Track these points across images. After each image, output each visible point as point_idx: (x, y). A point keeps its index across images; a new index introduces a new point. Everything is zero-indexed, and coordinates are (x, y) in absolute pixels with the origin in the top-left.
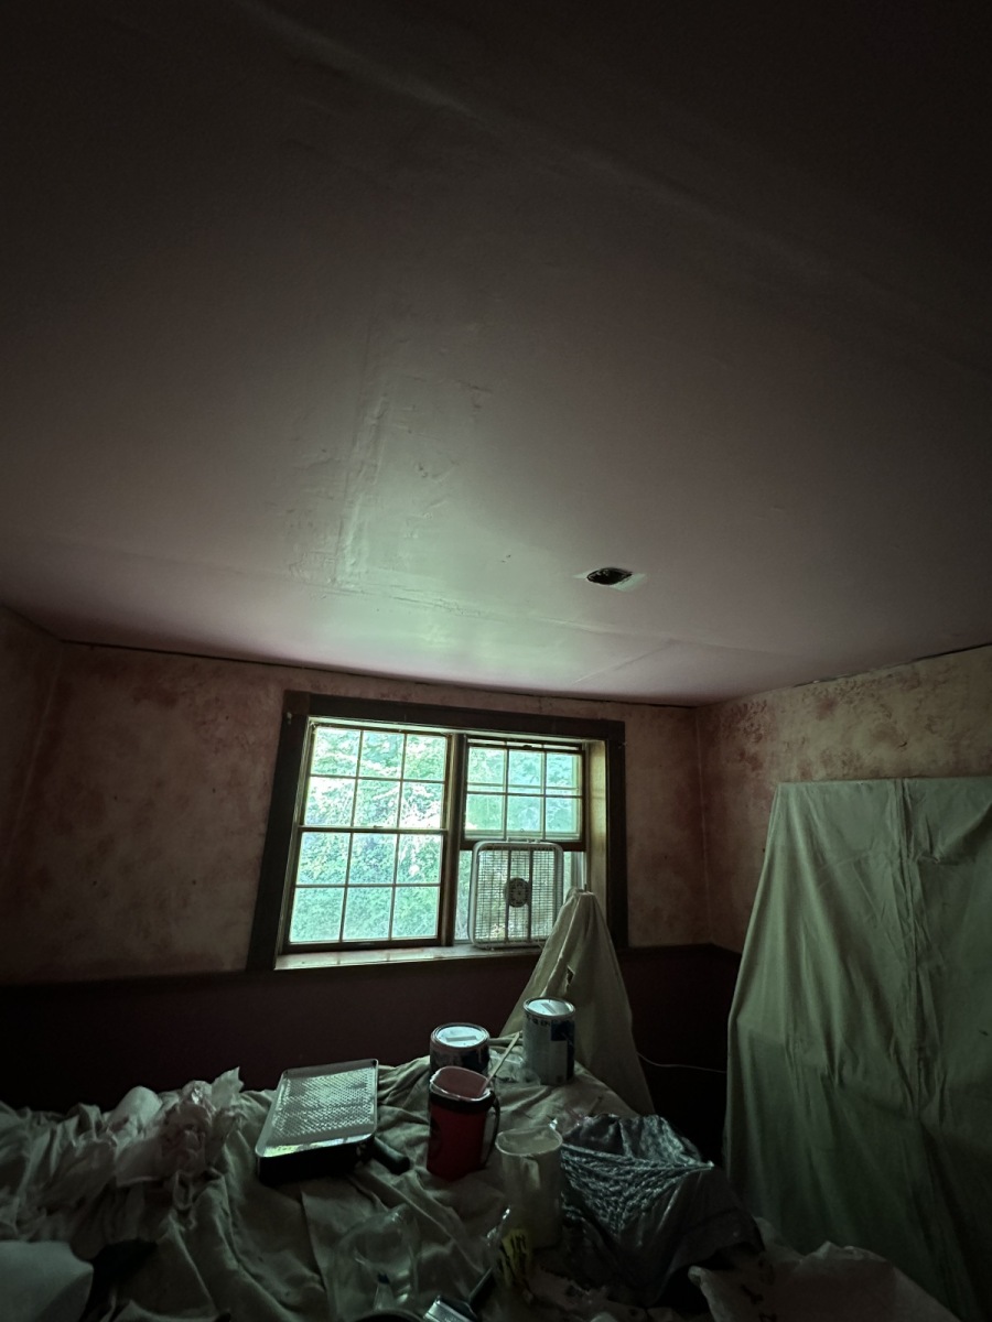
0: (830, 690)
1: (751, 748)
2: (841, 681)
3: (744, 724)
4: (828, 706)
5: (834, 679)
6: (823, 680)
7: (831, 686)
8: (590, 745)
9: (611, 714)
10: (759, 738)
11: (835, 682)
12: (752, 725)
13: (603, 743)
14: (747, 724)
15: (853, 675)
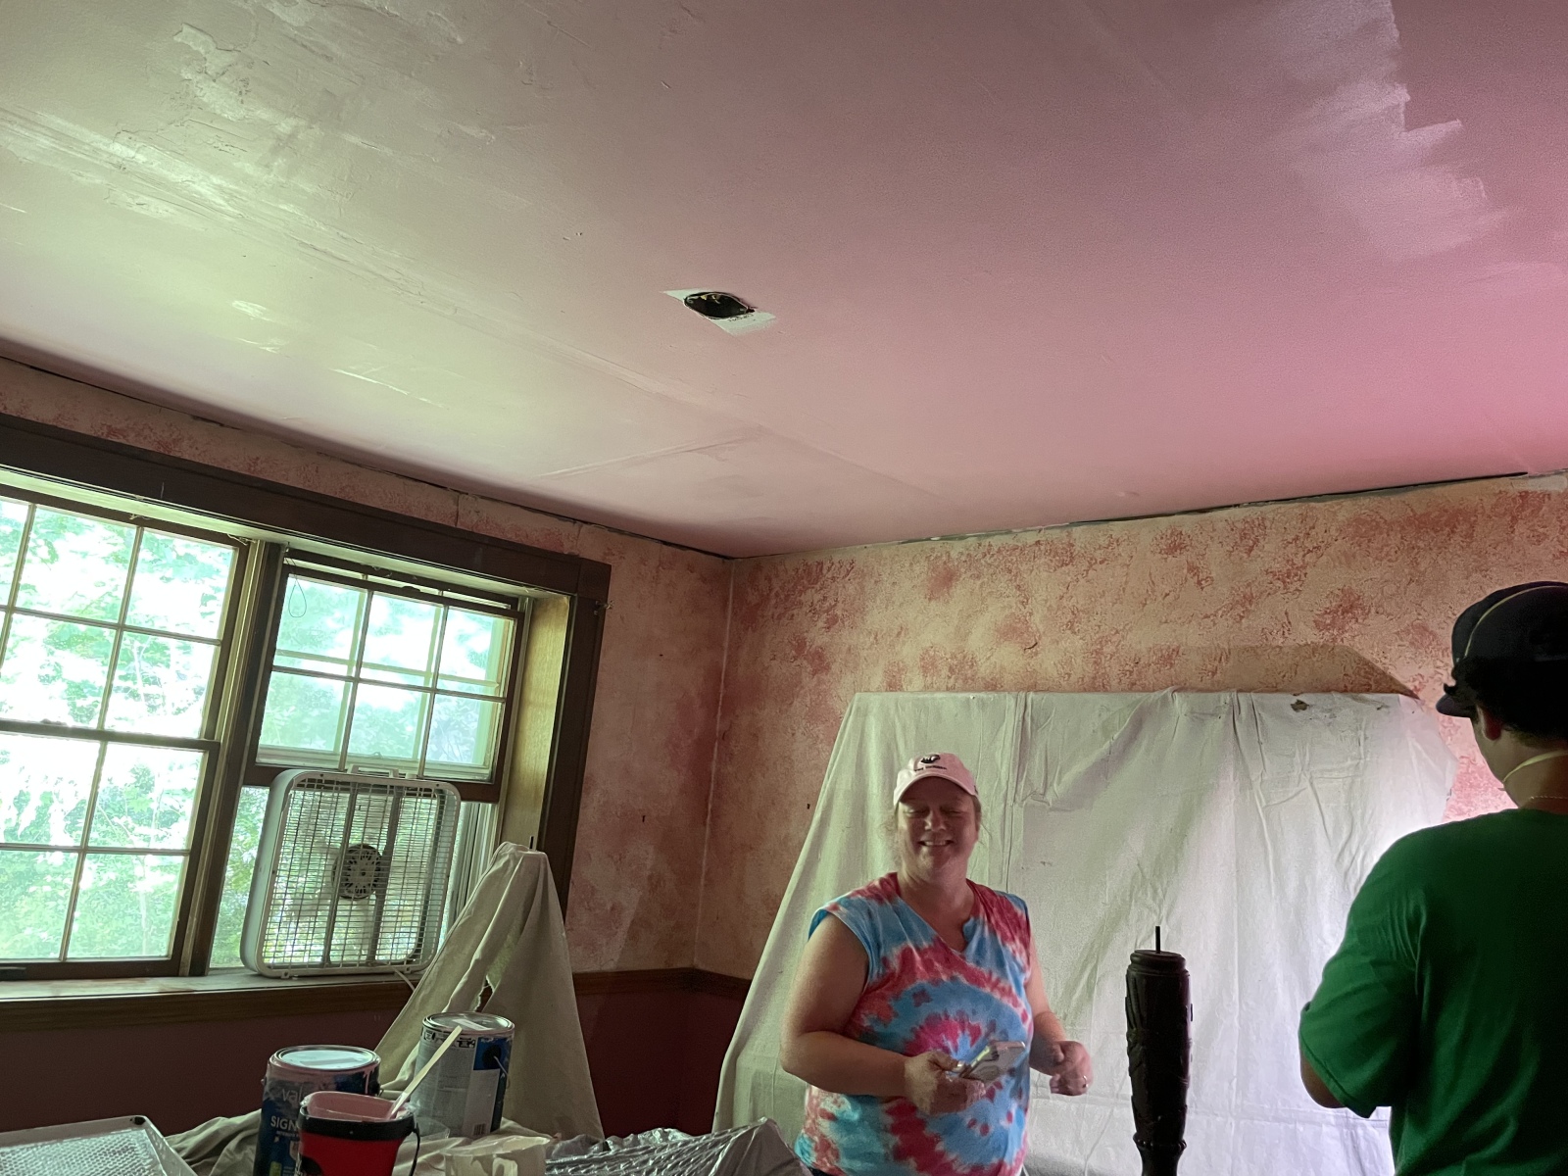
0: (954, 554)
1: (817, 637)
2: (972, 541)
3: (811, 596)
4: (944, 580)
5: (962, 538)
6: (944, 538)
7: (957, 548)
8: (536, 603)
9: (588, 546)
10: (832, 622)
11: (963, 542)
12: (825, 598)
13: (566, 600)
14: (818, 597)
15: (988, 536)
